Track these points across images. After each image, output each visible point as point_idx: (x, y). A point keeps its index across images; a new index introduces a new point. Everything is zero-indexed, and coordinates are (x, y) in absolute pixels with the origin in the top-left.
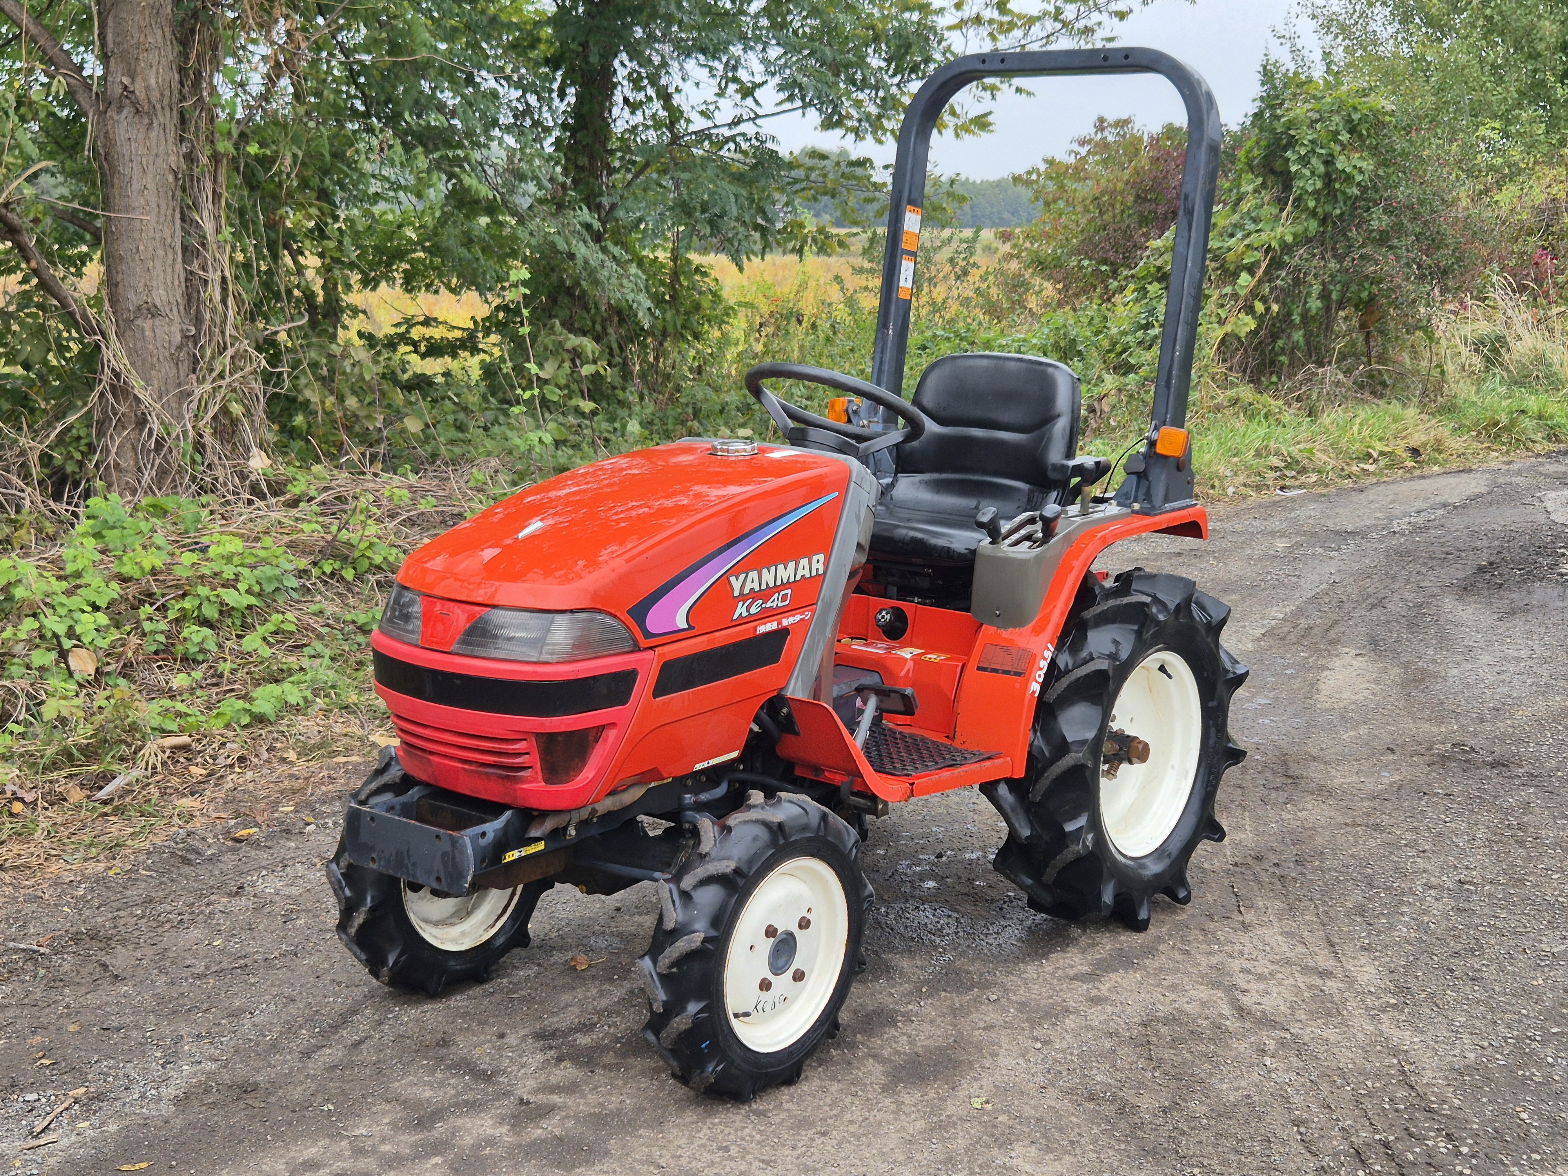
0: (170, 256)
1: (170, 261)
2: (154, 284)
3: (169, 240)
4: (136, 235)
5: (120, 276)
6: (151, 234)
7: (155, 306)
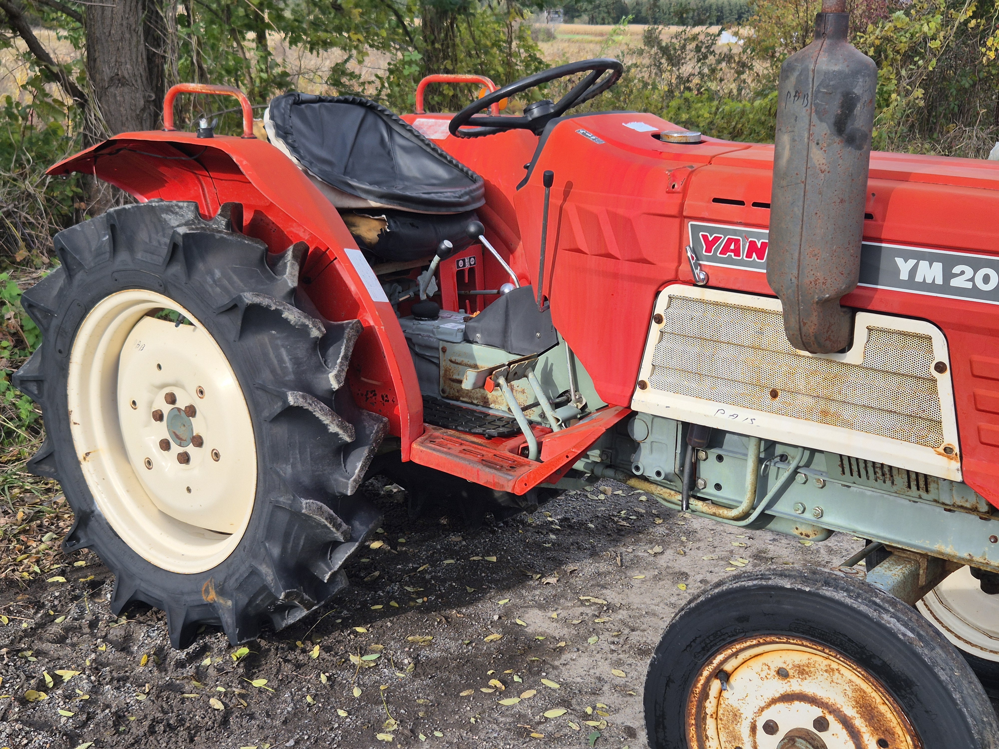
0: (135, 38)
1: (134, 43)
3: (134, 26)
4: (108, 22)
5: (97, 53)
6: (119, 21)
7: (124, 77)
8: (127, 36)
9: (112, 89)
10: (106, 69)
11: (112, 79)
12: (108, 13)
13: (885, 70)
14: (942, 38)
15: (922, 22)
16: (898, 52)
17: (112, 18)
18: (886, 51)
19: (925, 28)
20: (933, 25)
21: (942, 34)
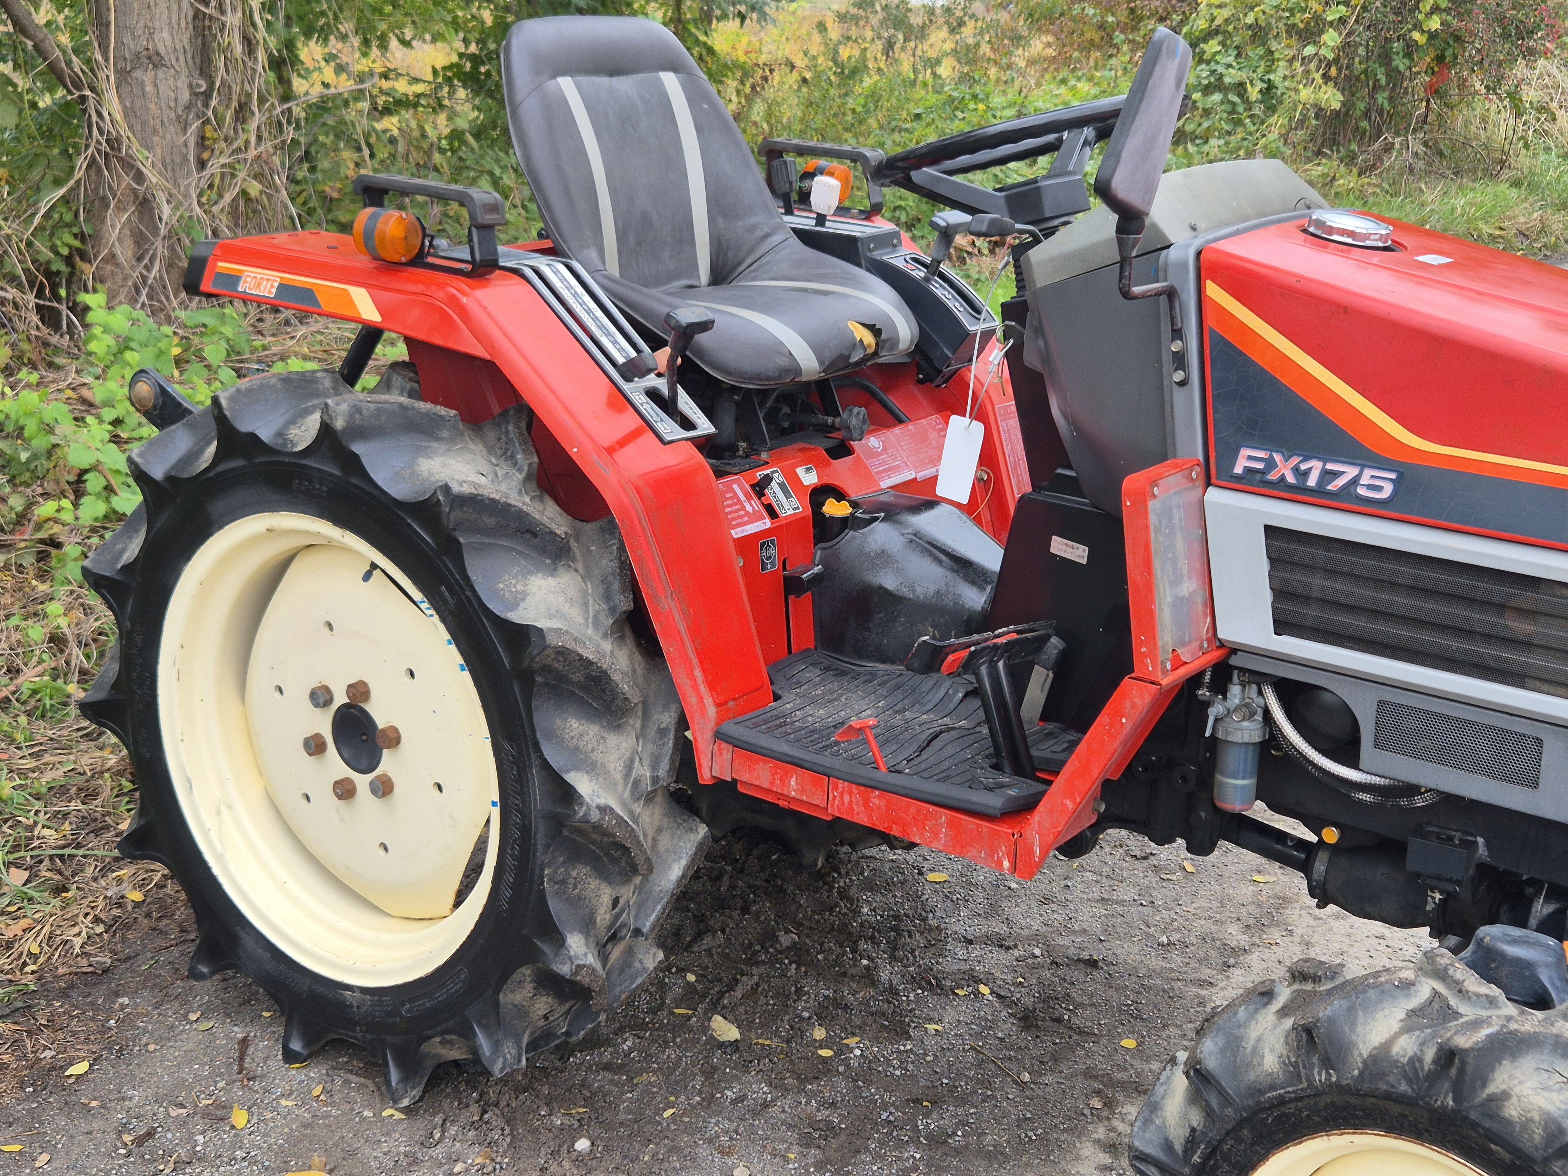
2: (157, 25)
7: (158, 54)
9: (137, 74)
10: (128, 40)
11: (137, 56)
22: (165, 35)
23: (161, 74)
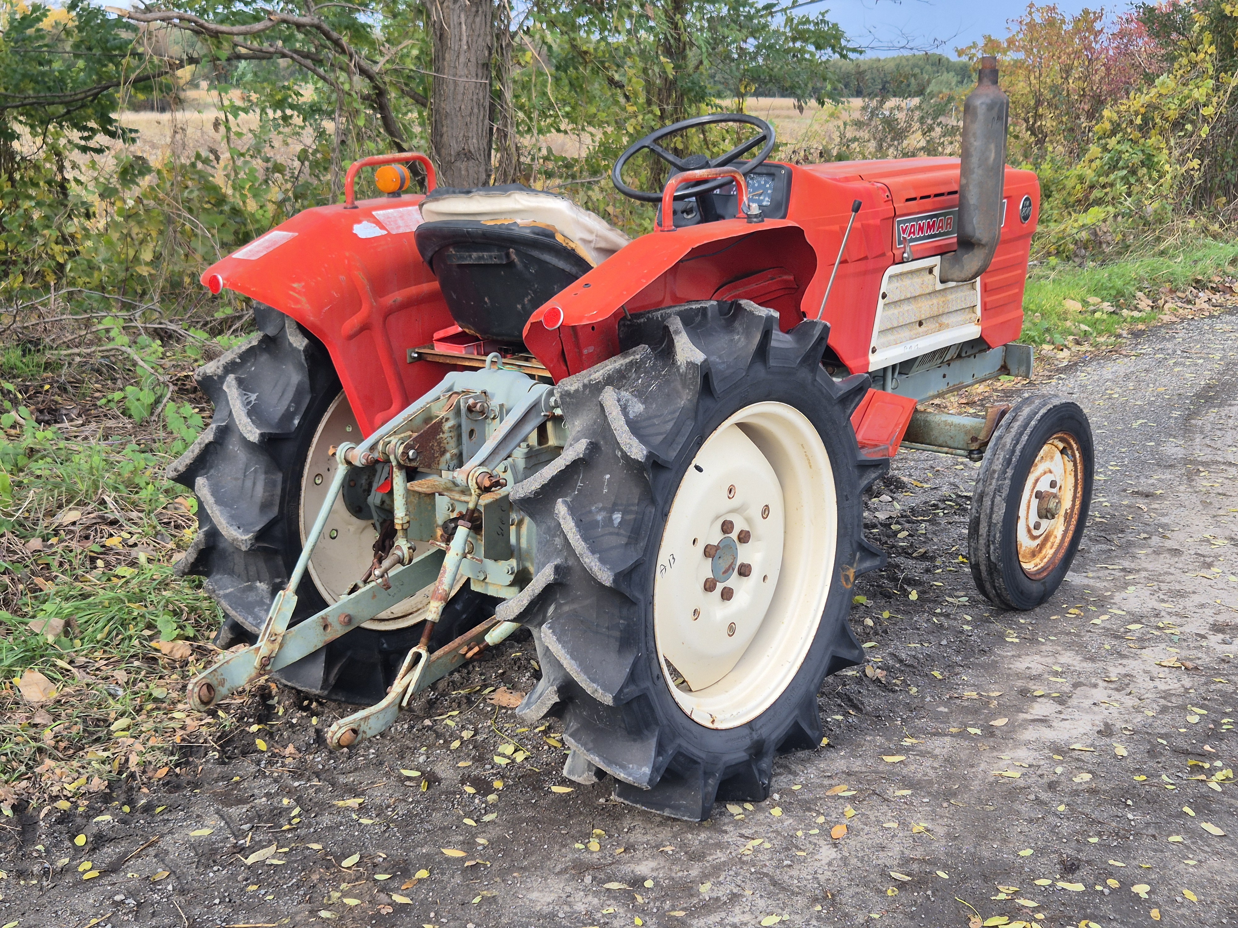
0: (482, 113)
1: (481, 117)
2: (470, 135)
3: (482, 102)
4: (460, 97)
5: (445, 129)
6: (470, 96)
7: (470, 151)
8: (476, 110)
9: (458, 164)
10: (453, 144)
11: (458, 154)
12: (461, 89)
13: (1153, 139)
14: (1215, 104)
15: (1190, 87)
16: (1167, 120)
17: (464, 94)
18: (1153, 119)
19: (1196, 94)
20: (1204, 91)
21: (1215, 100)
22: (475, 141)
23: (471, 163)
